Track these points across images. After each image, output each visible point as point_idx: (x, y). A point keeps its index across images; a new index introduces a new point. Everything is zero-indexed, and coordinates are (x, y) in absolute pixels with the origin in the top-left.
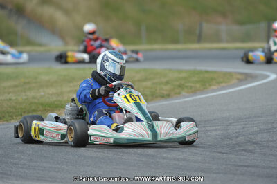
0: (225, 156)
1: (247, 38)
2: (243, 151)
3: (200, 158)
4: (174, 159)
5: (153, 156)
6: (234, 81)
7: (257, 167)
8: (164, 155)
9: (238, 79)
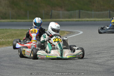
0: (62, 65)
1: (70, 17)
2: (69, 63)
3: (51, 66)
4: (41, 67)
5: (32, 65)
6: (66, 34)
7: (75, 70)
8: (37, 65)
9: (67, 33)
